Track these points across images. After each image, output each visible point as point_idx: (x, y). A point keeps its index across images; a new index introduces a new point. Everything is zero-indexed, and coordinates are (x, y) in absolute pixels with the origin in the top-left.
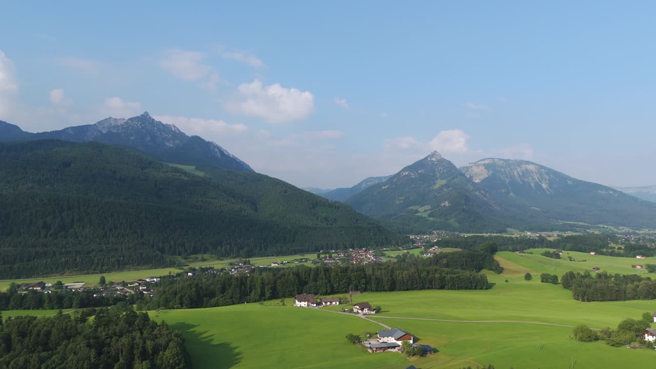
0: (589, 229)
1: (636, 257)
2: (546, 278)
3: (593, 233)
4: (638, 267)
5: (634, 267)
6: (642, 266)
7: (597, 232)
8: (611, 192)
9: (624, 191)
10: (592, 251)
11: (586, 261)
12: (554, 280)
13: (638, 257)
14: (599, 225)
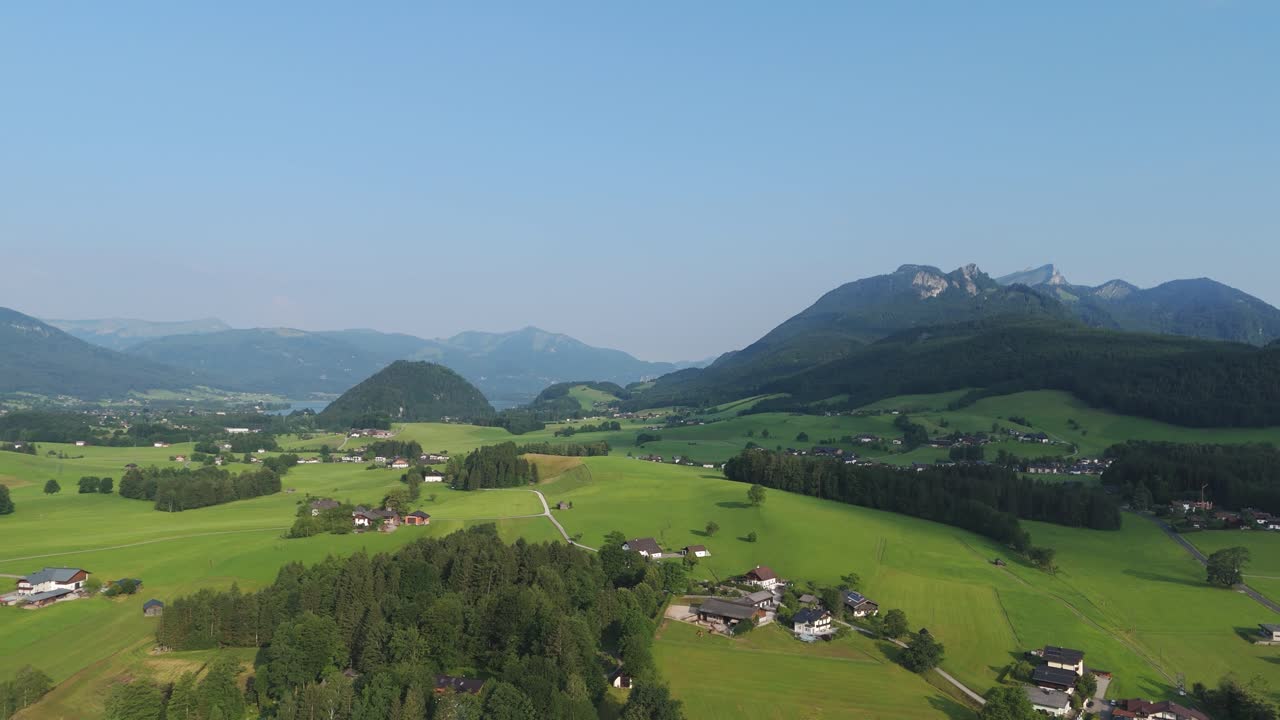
0: (5, 401)
1: (153, 445)
2: (88, 486)
3: (16, 408)
4: (180, 459)
5: (173, 459)
6: (184, 457)
7: (22, 407)
8: (38, 329)
9: (64, 328)
10: (79, 440)
11: (82, 457)
12: (106, 486)
13: (157, 445)
14: (18, 393)
